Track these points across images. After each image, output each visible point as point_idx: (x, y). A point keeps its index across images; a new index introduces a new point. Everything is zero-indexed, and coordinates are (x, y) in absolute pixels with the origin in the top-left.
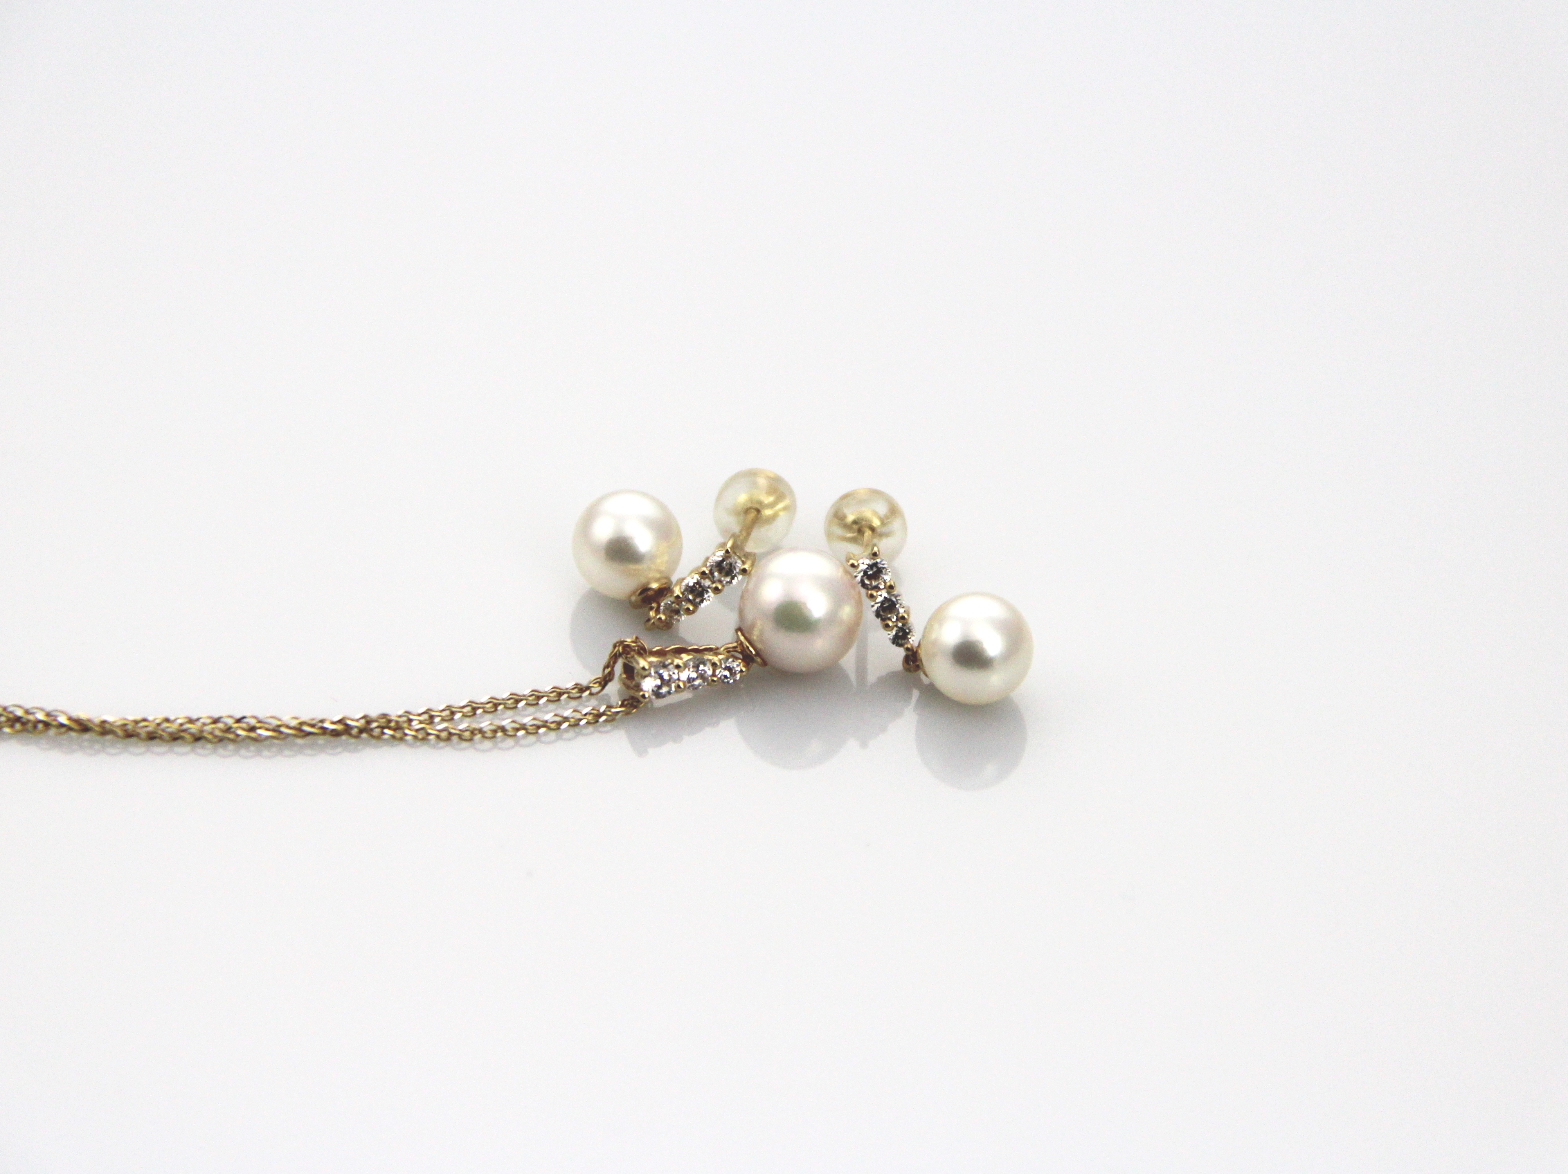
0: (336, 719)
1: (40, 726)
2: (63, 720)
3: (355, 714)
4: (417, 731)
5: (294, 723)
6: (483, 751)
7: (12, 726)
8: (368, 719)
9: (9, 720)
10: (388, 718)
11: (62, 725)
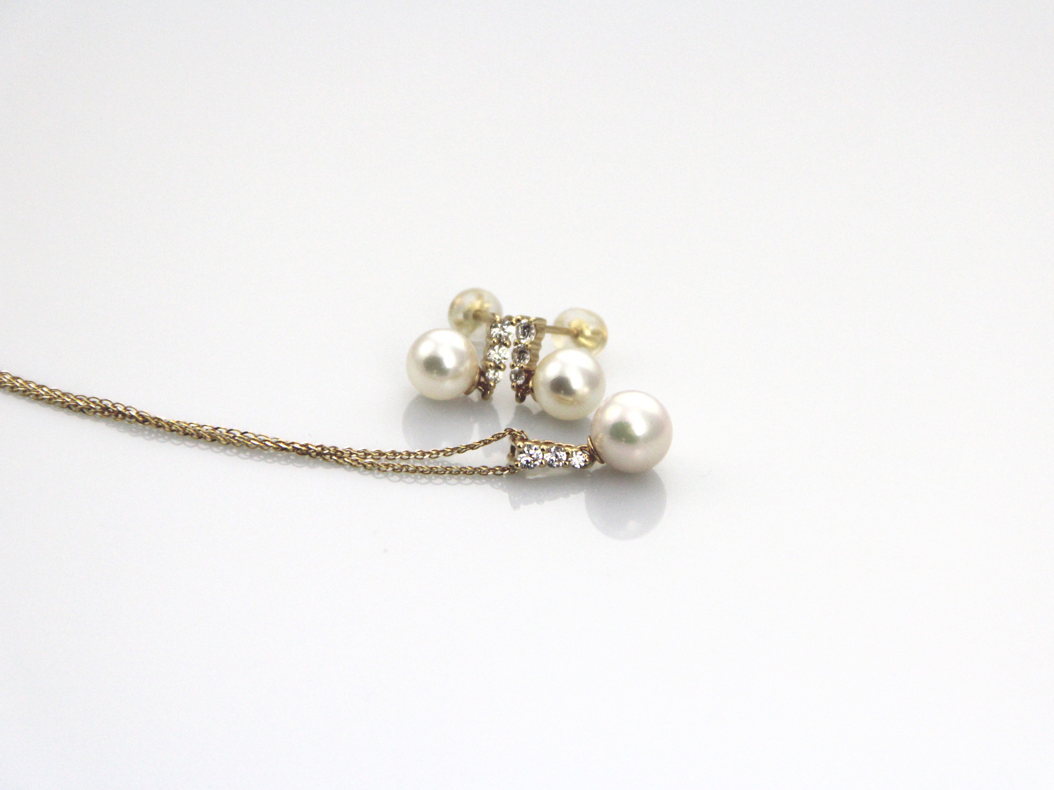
0: (303, 443)
1: (120, 416)
2: (134, 413)
3: (314, 442)
4: (353, 460)
5: (274, 440)
6: (392, 481)
7: (103, 413)
8: (323, 447)
9: (102, 408)
10: (337, 449)
11: (132, 417)
